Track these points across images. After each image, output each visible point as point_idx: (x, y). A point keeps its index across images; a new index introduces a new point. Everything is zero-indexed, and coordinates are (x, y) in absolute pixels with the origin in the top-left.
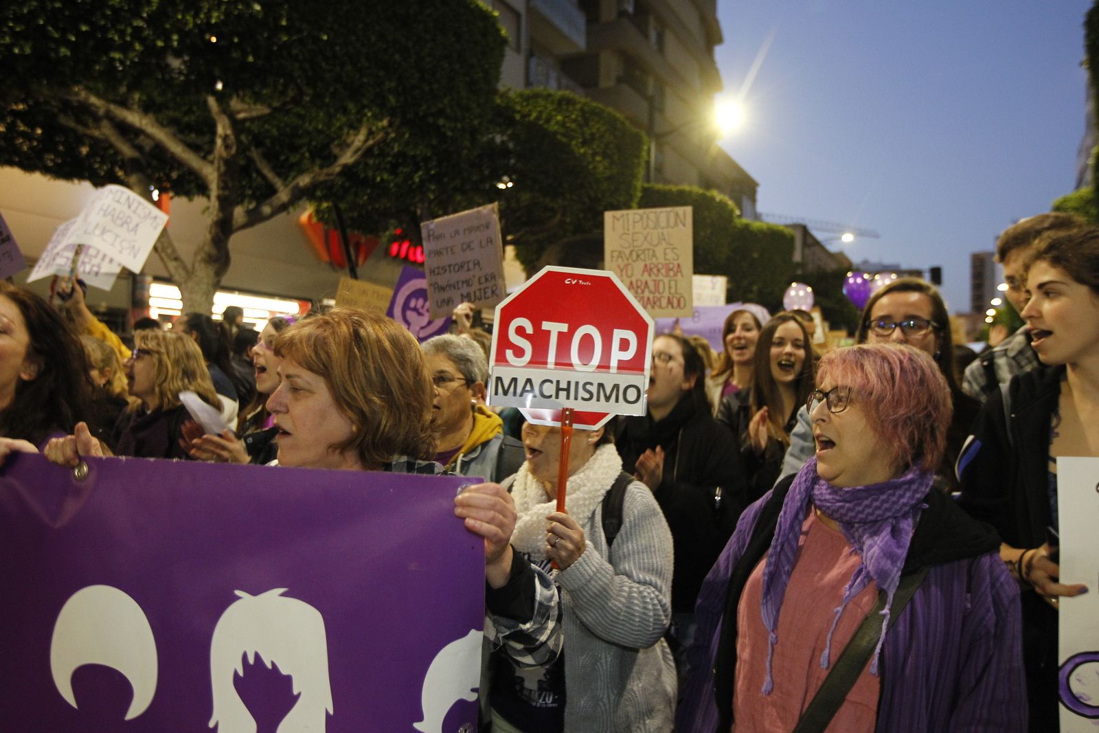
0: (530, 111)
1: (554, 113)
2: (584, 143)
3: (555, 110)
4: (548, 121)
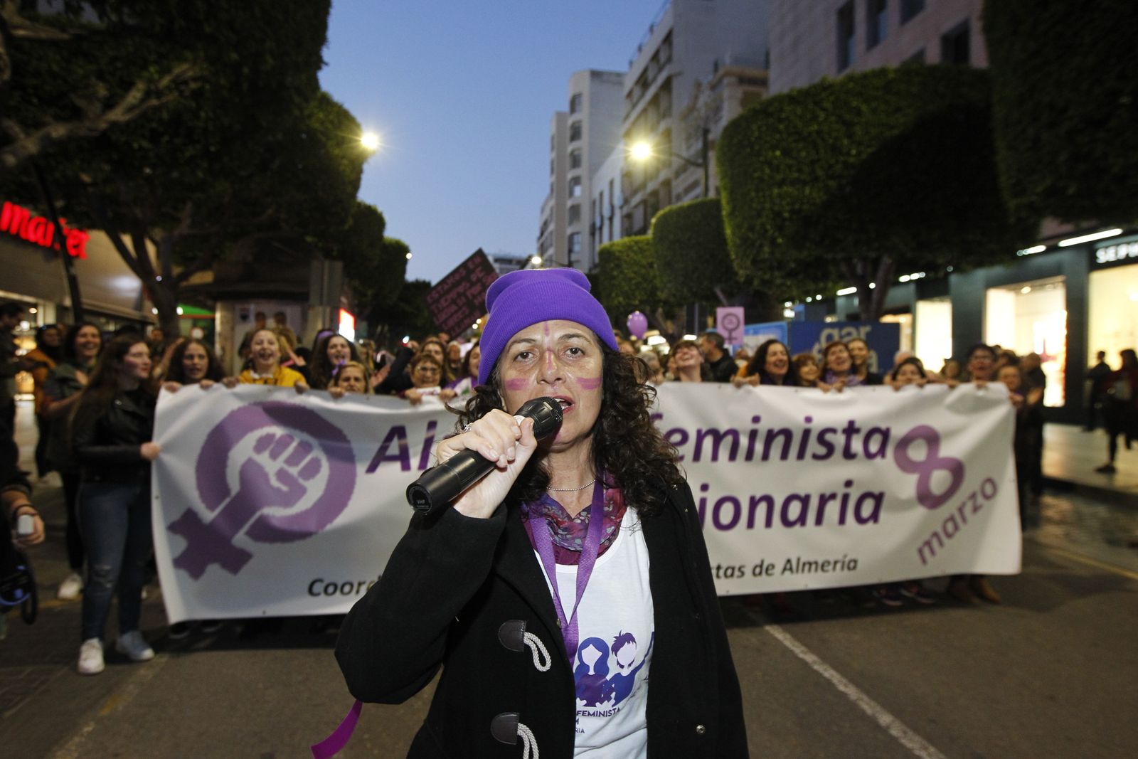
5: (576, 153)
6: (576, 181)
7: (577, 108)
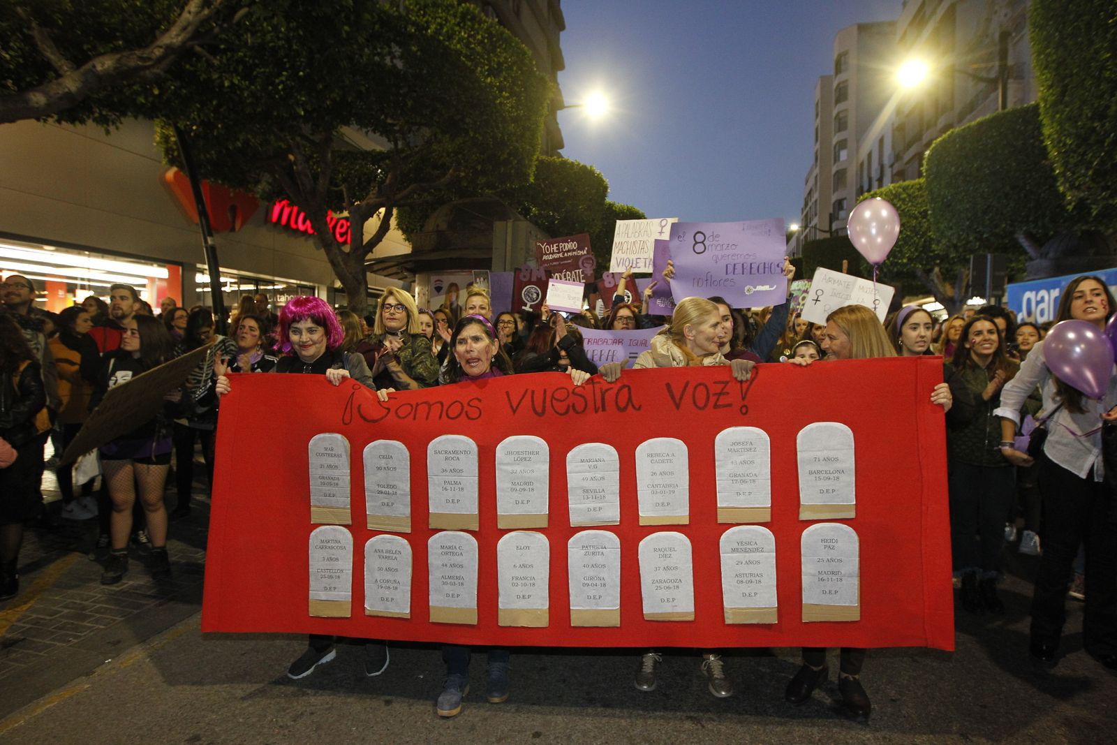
0: (427, 22)
1: (457, 28)
2: (491, 72)
3: (458, 24)
4: (449, 37)
5: (841, 115)
6: (842, 145)
7: (843, 67)
